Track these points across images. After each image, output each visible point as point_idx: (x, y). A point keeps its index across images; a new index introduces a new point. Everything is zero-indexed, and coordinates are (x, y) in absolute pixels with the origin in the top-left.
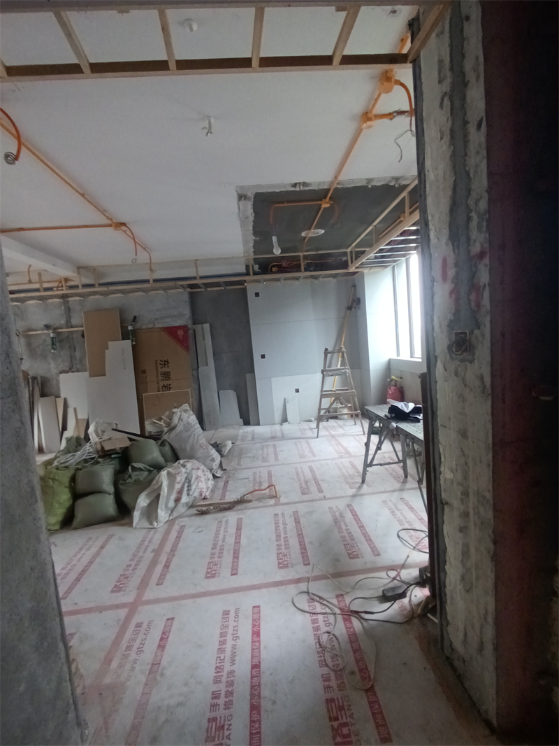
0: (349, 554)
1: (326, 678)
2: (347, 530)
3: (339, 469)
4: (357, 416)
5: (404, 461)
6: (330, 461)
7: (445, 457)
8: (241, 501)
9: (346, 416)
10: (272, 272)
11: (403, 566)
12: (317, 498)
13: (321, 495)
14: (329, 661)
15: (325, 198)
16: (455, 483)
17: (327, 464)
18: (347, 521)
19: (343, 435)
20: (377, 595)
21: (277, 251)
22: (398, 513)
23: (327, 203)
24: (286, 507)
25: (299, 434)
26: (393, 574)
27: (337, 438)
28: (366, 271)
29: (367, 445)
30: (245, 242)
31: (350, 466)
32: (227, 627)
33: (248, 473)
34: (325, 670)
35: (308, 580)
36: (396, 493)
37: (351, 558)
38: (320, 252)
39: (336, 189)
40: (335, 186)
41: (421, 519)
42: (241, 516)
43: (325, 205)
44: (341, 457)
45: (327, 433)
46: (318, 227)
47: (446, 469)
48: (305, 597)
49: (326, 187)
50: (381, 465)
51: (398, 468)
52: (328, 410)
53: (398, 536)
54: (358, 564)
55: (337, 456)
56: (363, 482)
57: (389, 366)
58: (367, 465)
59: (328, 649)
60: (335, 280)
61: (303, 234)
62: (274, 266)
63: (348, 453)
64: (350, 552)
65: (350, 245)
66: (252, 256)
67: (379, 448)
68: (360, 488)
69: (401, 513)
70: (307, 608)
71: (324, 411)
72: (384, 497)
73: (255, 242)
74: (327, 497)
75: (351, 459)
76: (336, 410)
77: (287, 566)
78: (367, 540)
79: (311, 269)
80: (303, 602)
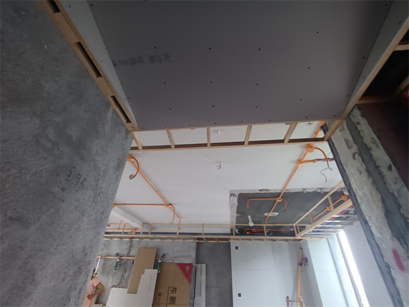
10: (246, 235)
15: (279, 197)
21: (251, 224)
23: (280, 199)
30: (231, 217)
38: (276, 225)
39: (285, 193)
40: (284, 191)
46: (274, 211)
49: (279, 192)
60: (287, 243)
61: (265, 214)
62: (247, 231)
65: (295, 222)
66: (235, 224)
73: (237, 217)
79: (271, 234)
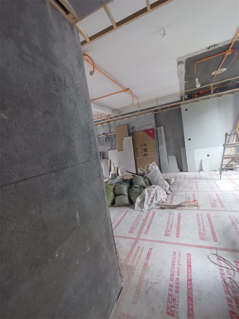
1: (229, 301)
8: (180, 206)
10: (194, 97)
12: (221, 209)
14: (231, 292)
15: (228, 49)
17: (227, 193)
19: (237, 179)
21: (198, 86)
23: (229, 52)
24: (203, 211)
25: (209, 177)
27: (233, 180)
30: (181, 85)
32: (175, 259)
33: (183, 194)
34: (228, 296)
35: (217, 249)
38: (223, 81)
39: (236, 42)
40: (235, 40)
42: (180, 212)
43: (228, 54)
46: (222, 67)
48: (215, 257)
49: (229, 43)
59: (230, 286)
61: (213, 74)
62: (195, 94)
66: (184, 91)
70: (216, 263)
71: (225, 166)
73: (186, 84)
74: (227, 210)
77: (204, 239)
79: (217, 92)
80: (214, 259)
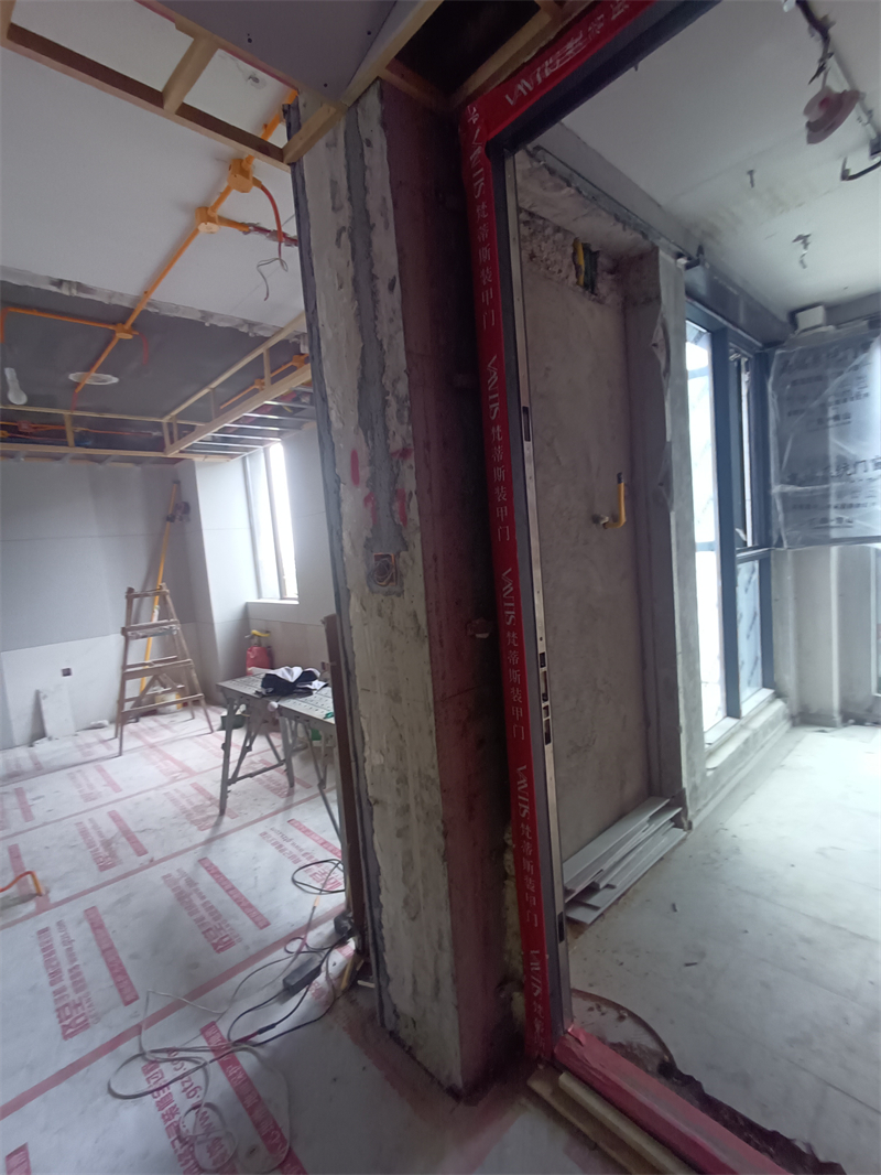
0: (215, 946)
2: (204, 905)
3: (174, 801)
4: (196, 703)
5: (287, 761)
6: (152, 794)
7: (370, 735)
9: (174, 707)
11: (310, 926)
12: (136, 866)
13: (144, 859)
15: (124, 322)
16: (387, 770)
17: (148, 799)
18: (202, 889)
19: (173, 741)
20: (274, 992)
22: (287, 845)
23: (127, 332)
24: (65, 907)
25: (77, 757)
26: (294, 946)
27: (161, 748)
28: (198, 459)
29: (226, 747)
31: (194, 792)
35: (139, 1029)
36: (280, 815)
37: (219, 951)
40: (144, 307)
41: (324, 844)
44: (175, 780)
45: (139, 743)
46: (105, 370)
47: (373, 751)
48: (139, 1063)
49: (125, 304)
50: (251, 775)
51: (278, 776)
52: (138, 701)
53: (294, 882)
54: (234, 955)
55: (166, 780)
56: (222, 812)
57: (247, 615)
58: (227, 781)
60: (139, 469)
61: (72, 377)
63: (187, 770)
64: (215, 941)
65: (167, 413)
67: (246, 749)
68: (217, 824)
69: (293, 844)
71: (132, 703)
72: (261, 827)
74: (156, 859)
75: (194, 780)
76: (152, 699)
78: (243, 908)
79: (90, 443)
